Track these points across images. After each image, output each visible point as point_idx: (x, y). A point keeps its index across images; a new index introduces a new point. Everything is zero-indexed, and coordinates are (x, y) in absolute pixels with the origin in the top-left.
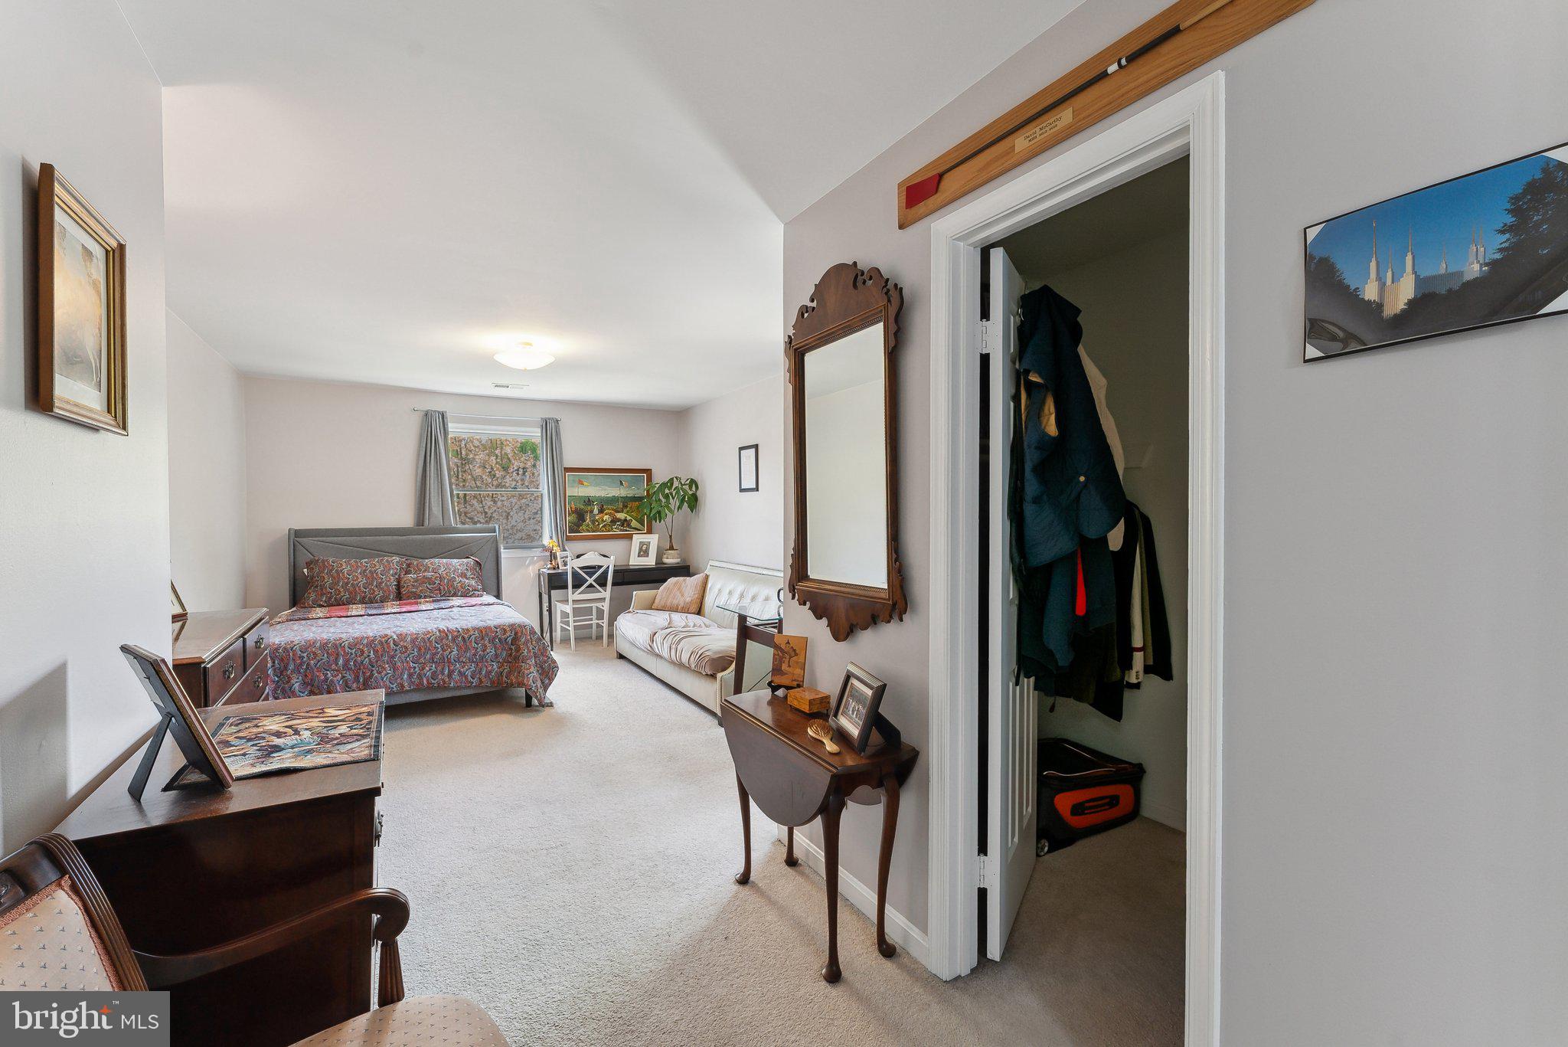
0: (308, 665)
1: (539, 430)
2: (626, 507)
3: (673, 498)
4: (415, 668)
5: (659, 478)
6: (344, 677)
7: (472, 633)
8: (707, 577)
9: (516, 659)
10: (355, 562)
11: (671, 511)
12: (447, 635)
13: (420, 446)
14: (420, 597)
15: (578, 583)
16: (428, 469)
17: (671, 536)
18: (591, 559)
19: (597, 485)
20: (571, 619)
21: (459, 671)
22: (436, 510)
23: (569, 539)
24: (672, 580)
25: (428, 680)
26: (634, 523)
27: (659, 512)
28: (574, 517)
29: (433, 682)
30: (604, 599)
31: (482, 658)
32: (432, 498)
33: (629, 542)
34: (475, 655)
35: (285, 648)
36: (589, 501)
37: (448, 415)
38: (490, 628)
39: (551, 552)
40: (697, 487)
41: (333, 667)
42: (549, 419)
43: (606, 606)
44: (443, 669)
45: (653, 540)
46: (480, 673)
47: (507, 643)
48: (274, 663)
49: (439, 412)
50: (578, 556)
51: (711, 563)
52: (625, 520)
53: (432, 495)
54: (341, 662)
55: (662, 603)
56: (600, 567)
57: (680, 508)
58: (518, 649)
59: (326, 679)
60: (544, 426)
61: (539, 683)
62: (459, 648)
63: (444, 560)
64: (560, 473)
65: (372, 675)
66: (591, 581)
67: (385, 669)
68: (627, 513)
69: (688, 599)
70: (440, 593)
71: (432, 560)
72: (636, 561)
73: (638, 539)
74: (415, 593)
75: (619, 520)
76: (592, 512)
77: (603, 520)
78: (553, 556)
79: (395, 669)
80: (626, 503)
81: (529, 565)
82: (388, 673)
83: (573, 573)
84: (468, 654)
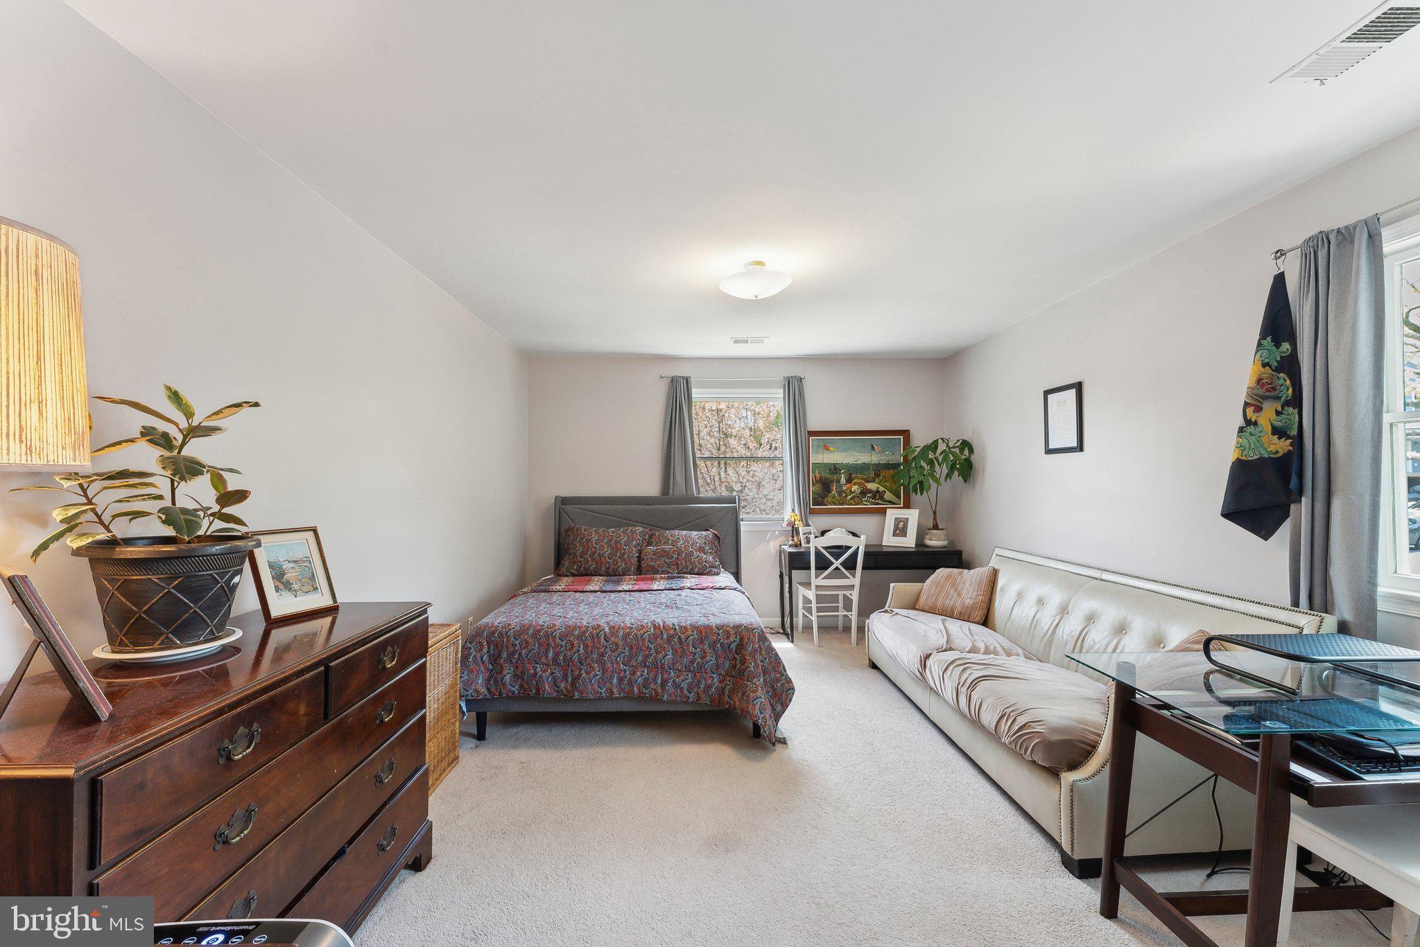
0: (520, 654)
1: (782, 390)
2: (879, 476)
3: (939, 465)
4: (625, 671)
5: (920, 439)
6: (553, 673)
7: (690, 633)
8: (995, 573)
9: (741, 673)
10: (604, 531)
11: (937, 481)
12: (661, 632)
13: (666, 414)
14: (657, 572)
15: (823, 564)
16: (673, 437)
17: (935, 513)
18: (836, 537)
19: (844, 450)
20: (814, 605)
21: (674, 682)
22: (680, 478)
23: (812, 512)
24: (942, 573)
25: (639, 689)
26: (888, 495)
27: (921, 483)
28: (818, 487)
29: (644, 691)
30: (852, 587)
31: (701, 667)
32: (676, 466)
33: (883, 517)
34: (692, 662)
35: (500, 633)
36: (835, 469)
37: (693, 381)
38: (711, 628)
39: (793, 527)
40: (971, 450)
41: (543, 659)
42: (792, 377)
43: (855, 596)
44: (656, 676)
45: (913, 516)
46: (698, 685)
47: (730, 650)
48: (489, 648)
49: (683, 378)
50: (823, 533)
51: (997, 551)
52: (878, 491)
53: (676, 463)
54: (551, 654)
55: (930, 603)
56: (849, 548)
57: (949, 476)
58: (743, 661)
59: (536, 674)
60: (787, 386)
61: (768, 712)
62: (675, 651)
63: (684, 532)
64: (803, 436)
65: (580, 675)
66: (837, 564)
67: (592, 668)
68: (879, 483)
69: (968, 602)
70: (678, 569)
71: (672, 532)
72: (890, 541)
73: (892, 514)
74: (653, 567)
75: (870, 491)
76: (838, 481)
77: (851, 491)
78: (795, 531)
79: (604, 670)
80: (878, 471)
81: (769, 541)
82: (597, 675)
83: (816, 552)
84: (685, 661)
